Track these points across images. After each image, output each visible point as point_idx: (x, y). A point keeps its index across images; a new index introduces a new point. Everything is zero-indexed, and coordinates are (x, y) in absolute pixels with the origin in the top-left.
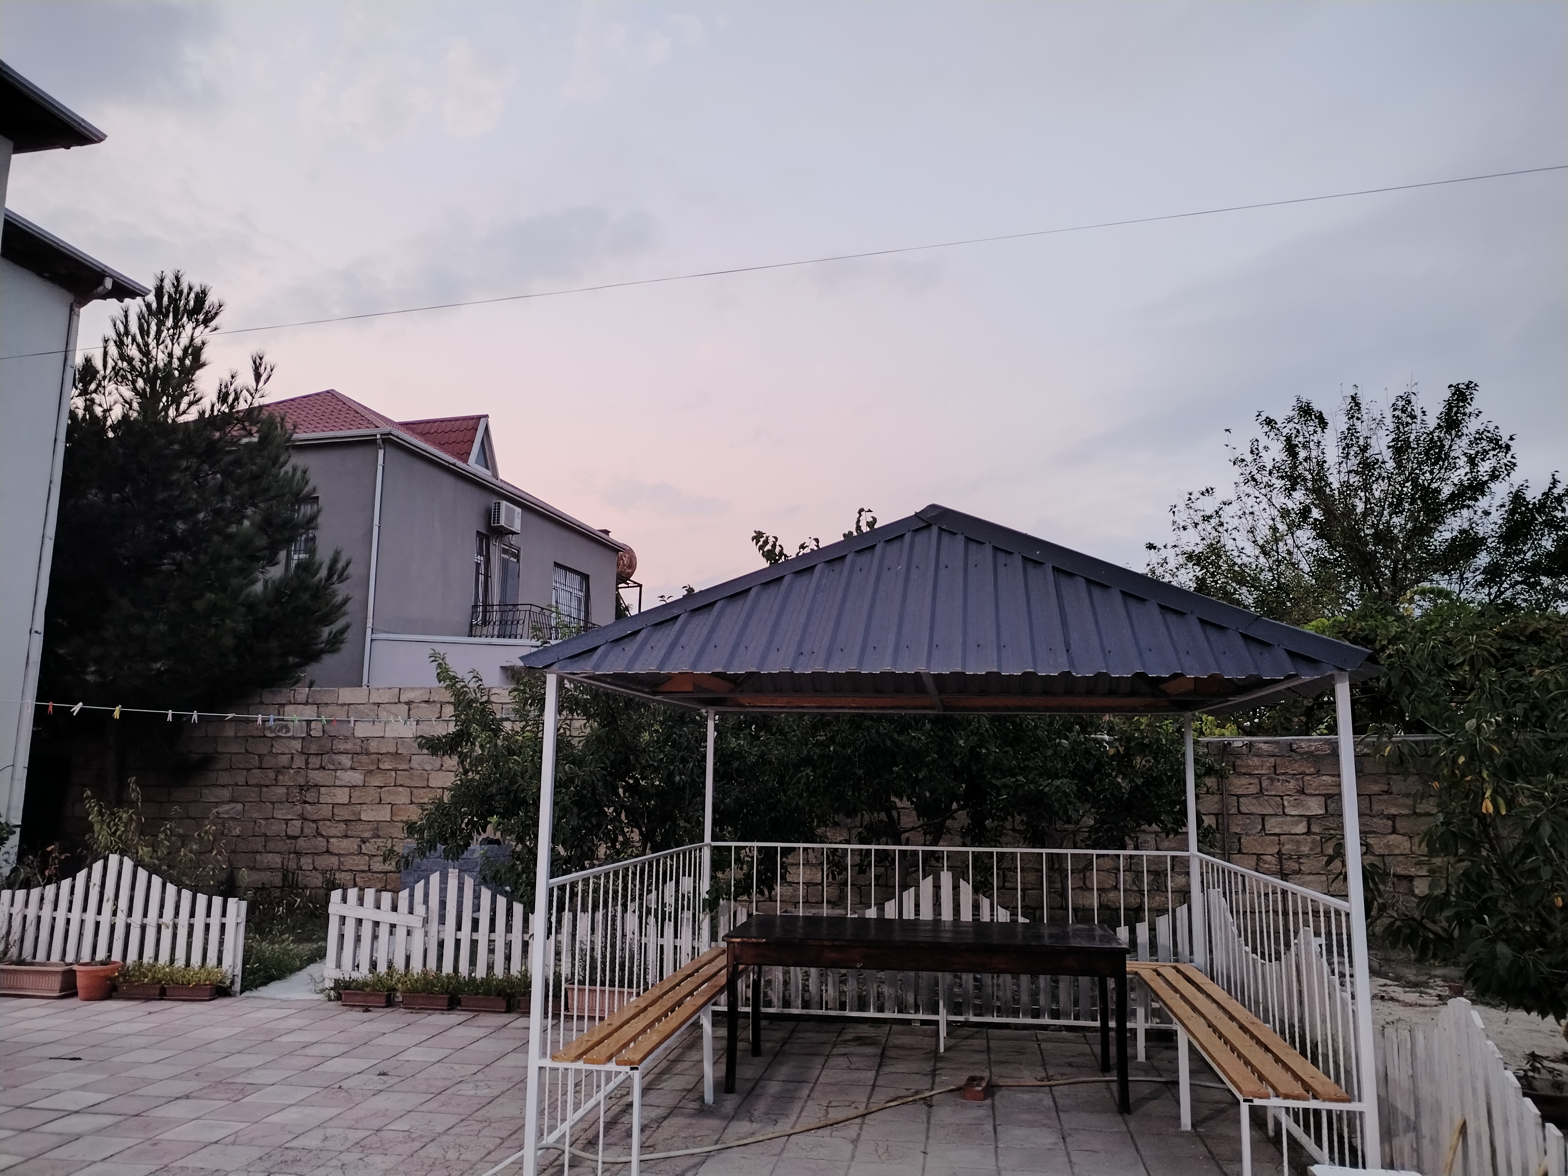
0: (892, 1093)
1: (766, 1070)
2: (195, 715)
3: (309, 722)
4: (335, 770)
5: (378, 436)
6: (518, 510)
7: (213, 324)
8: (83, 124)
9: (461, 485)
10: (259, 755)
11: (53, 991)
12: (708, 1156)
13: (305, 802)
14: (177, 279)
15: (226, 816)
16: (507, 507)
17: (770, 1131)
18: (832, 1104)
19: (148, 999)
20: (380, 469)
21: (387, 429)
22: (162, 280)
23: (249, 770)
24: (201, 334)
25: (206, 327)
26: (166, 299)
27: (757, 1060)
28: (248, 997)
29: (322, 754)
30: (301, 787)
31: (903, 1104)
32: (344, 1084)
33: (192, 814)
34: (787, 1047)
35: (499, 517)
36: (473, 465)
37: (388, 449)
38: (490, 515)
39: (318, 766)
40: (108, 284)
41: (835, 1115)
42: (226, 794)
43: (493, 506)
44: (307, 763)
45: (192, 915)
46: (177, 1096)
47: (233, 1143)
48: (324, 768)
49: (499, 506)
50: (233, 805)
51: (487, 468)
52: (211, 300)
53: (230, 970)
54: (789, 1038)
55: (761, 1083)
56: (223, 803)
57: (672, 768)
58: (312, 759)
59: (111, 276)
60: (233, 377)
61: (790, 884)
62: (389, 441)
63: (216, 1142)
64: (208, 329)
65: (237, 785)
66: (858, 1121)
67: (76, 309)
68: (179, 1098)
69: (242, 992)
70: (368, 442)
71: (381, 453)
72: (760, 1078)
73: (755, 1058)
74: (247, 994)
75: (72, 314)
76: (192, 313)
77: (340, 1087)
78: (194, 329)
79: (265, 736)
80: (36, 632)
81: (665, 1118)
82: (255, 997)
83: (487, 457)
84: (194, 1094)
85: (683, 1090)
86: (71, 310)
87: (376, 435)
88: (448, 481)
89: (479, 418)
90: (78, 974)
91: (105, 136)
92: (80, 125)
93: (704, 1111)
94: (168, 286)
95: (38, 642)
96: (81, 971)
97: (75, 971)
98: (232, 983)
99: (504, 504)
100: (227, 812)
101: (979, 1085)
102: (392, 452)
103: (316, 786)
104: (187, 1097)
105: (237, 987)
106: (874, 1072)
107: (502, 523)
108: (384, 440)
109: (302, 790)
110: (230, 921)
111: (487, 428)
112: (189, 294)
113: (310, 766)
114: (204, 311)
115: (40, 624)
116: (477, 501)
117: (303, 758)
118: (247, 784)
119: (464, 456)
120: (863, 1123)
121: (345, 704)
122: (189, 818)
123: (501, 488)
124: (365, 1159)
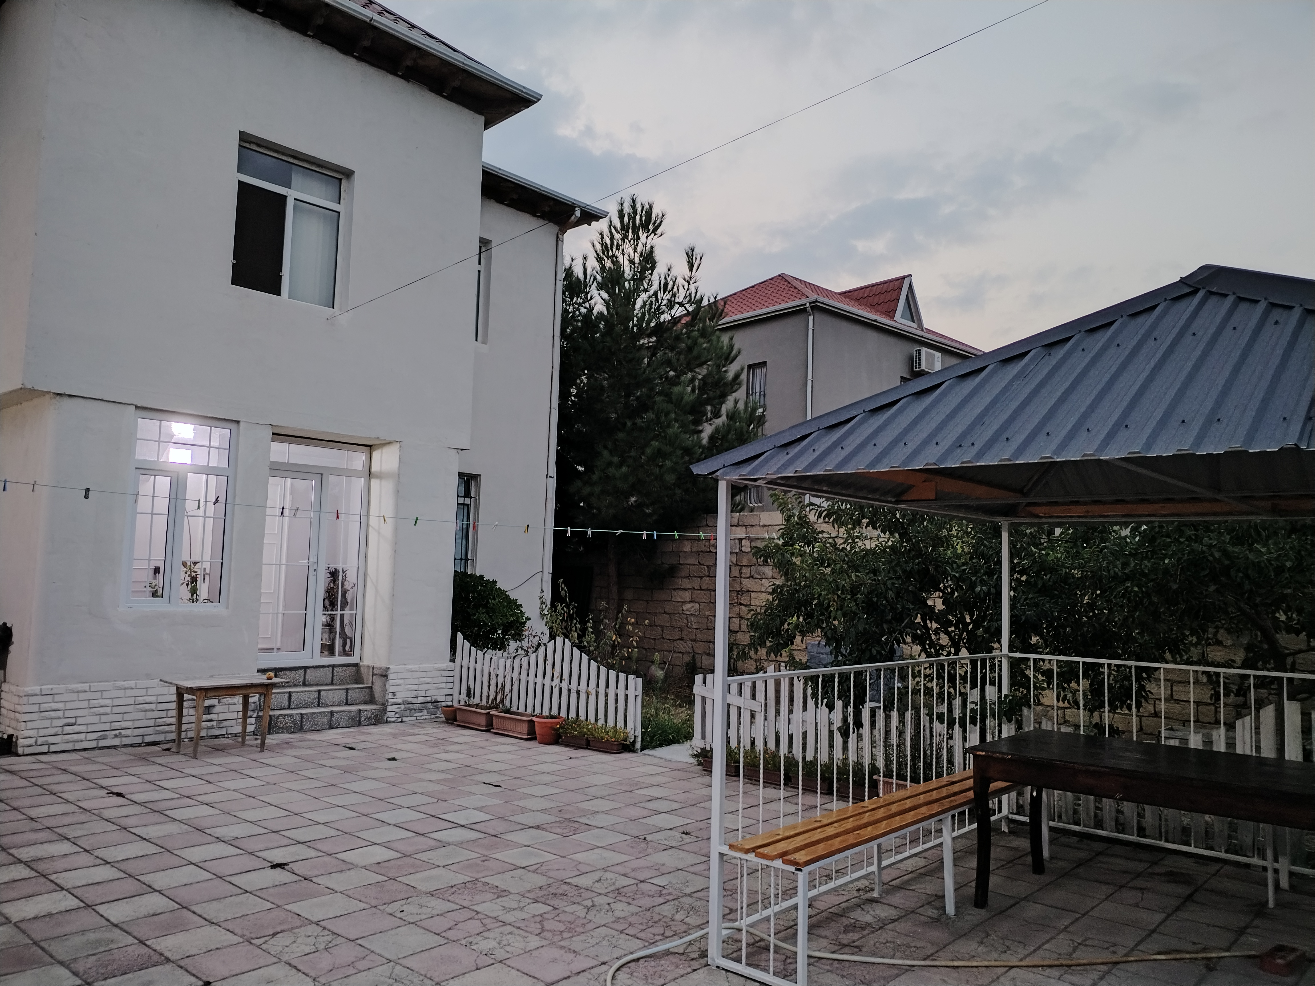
0: (1173, 943)
1: (1038, 890)
2: (590, 531)
3: (740, 540)
4: (761, 579)
5: (808, 305)
6: (938, 355)
7: (659, 231)
8: (524, 90)
9: (883, 338)
10: (708, 567)
11: (523, 734)
12: (907, 970)
13: (741, 604)
14: (634, 201)
15: (688, 613)
16: (926, 352)
17: (993, 958)
18: (1087, 943)
19: (578, 747)
20: (810, 332)
21: (813, 297)
22: (622, 204)
23: (701, 577)
24: (654, 240)
25: (655, 234)
26: (626, 219)
27: (1037, 877)
28: (645, 754)
29: (751, 566)
30: (738, 592)
31: (1176, 959)
32: (649, 838)
33: (667, 610)
34: (1081, 870)
35: (920, 363)
36: (900, 321)
37: (817, 315)
38: (912, 361)
39: (748, 575)
40: (578, 213)
41: (1084, 956)
42: (687, 595)
43: (914, 353)
44: (741, 573)
45: (607, 687)
46: (531, 825)
47: (535, 871)
48: (753, 577)
49: (920, 353)
50: (692, 604)
51: (913, 321)
52: (656, 211)
53: (632, 732)
54: (1090, 860)
55: (1023, 903)
56: (685, 602)
57: (974, 579)
58: (744, 570)
59: (579, 206)
60: (669, 270)
61: (1178, 701)
62: (816, 308)
63: (523, 868)
64: (657, 236)
65: (694, 589)
66: (1104, 968)
67: (560, 236)
68: (532, 827)
69: (642, 750)
70: (800, 311)
71: (811, 318)
72: (1025, 899)
73: (1035, 876)
74: (646, 752)
75: (558, 240)
76: (645, 227)
77: (645, 839)
78: (647, 237)
79: (710, 552)
80: (550, 477)
81: (894, 921)
82: (649, 755)
83: (913, 312)
84: (544, 826)
85: (932, 895)
86: (558, 237)
87: (805, 305)
88: (872, 335)
89: (903, 278)
90: (536, 724)
91: (541, 96)
92: (522, 91)
93: (940, 920)
94: (627, 209)
95: (553, 483)
96: (539, 722)
97: (534, 722)
98: (634, 742)
99: (924, 350)
100: (688, 610)
101: (1282, 958)
102: (819, 316)
103: (748, 591)
104: (538, 827)
105: (638, 745)
106: (1163, 916)
107: (923, 367)
108: (812, 307)
109: (738, 594)
110: (631, 692)
111: (910, 286)
112: (642, 212)
113: (743, 575)
114: (652, 222)
115: (553, 472)
116: (900, 350)
117: (738, 568)
118: (701, 589)
119: (891, 313)
120: (1109, 972)
121: (765, 526)
122: (665, 613)
123: (922, 337)
124: (612, 905)
